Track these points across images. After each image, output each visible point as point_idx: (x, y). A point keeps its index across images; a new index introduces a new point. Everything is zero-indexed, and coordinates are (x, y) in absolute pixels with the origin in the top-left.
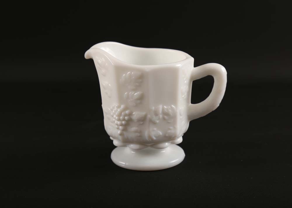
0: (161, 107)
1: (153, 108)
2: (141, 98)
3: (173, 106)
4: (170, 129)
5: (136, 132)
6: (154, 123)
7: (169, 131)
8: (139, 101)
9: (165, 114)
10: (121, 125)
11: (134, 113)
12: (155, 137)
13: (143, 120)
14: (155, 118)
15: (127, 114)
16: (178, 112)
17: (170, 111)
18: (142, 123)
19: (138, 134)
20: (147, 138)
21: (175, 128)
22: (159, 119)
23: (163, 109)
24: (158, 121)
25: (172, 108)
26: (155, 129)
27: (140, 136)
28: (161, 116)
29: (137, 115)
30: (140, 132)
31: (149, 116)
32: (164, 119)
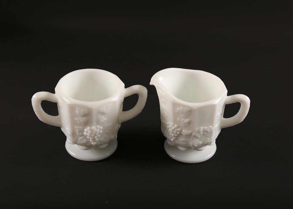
0: (202, 128)
1: (197, 129)
2: (189, 123)
3: (210, 126)
4: (207, 140)
5: (184, 141)
6: (197, 137)
7: (207, 141)
8: (187, 125)
9: (205, 131)
10: (174, 136)
11: (183, 131)
12: (197, 145)
13: (189, 136)
14: (197, 135)
15: (179, 131)
16: (214, 129)
17: (208, 129)
18: (188, 137)
19: (186, 143)
20: (191, 146)
21: (211, 139)
22: (200, 135)
23: (204, 129)
24: (199, 136)
25: (210, 128)
26: (197, 141)
27: (187, 144)
28: (202, 133)
29: (185, 132)
30: (187, 142)
31: (193, 134)
32: (204, 134)
